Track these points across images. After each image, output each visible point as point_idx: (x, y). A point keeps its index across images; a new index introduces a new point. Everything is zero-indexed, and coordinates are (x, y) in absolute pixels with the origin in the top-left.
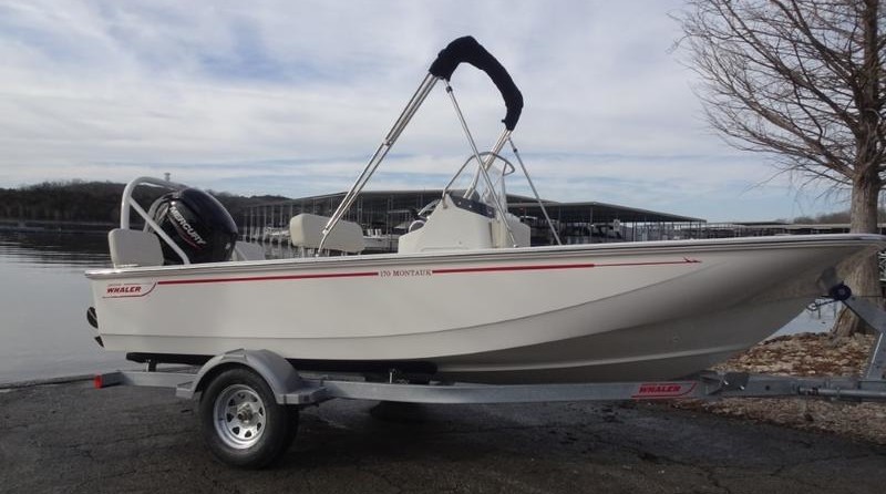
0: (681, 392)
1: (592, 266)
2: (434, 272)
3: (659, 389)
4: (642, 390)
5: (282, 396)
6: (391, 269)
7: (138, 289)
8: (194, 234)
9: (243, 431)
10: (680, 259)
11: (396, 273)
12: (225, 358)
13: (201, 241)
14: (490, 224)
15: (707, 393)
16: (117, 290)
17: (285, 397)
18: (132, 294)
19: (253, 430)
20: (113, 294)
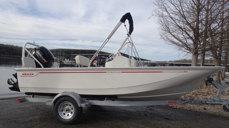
0: (177, 103)
1: (162, 72)
2: (122, 72)
3: (172, 102)
4: (169, 102)
5: (80, 104)
6: (110, 71)
7: (33, 74)
8: (44, 59)
9: (66, 114)
10: (183, 71)
11: (111, 72)
12: (62, 94)
13: (46, 61)
14: (130, 60)
15: (182, 103)
16: (25, 74)
17: (81, 105)
18: (31, 76)
19: (70, 114)
20: (24, 75)
